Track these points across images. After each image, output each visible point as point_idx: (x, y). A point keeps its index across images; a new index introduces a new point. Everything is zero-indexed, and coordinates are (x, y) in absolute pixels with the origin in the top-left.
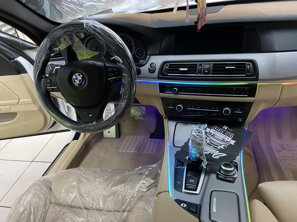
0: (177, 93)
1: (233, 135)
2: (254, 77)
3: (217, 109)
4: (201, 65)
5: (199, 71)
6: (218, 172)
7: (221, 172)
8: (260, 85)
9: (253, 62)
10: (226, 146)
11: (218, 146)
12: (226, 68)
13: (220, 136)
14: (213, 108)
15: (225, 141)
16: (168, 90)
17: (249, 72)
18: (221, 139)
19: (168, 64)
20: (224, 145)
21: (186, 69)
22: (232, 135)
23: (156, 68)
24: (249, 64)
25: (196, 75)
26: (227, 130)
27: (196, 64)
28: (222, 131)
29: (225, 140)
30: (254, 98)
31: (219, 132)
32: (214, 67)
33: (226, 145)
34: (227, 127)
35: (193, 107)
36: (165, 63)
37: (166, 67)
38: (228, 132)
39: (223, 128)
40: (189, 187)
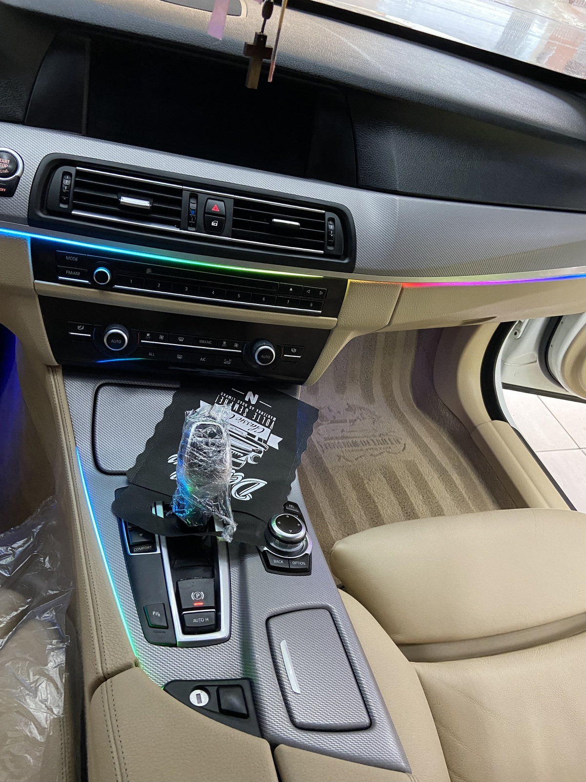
0: (109, 288)
1: (275, 419)
2: (344, 260)
3: (236, 345)
4: (194, 195)
5: (189, 218)
6: (266, 549)
7: (272, 544)
8: (355, 283)
9: (342, 214)
10: (261, 455)
11: (240, 456)
12: (275, 220)
13: (240, 425)
14: (225, 343)
15: (256, 439)
16: (70, 270)
17: (333, 245)
18: (245, 434)
19: (72, 170)
20: (253, 453)
21: (146, 203)
22: (272, 421)
23: (19, 178)
24: (333, 220)
25: (178, 230)
26: (257, 406)
27: (179, 192)
28: (245, 408)
29: (254, 436)
30: (336, 319)
31: (237, 412)
32: (236, 213)
33: (260, 452)
34: (257, 396)
35: (161, 337)
36: (55, 163)
37: (63, 181)
38: (260, 412)
39: (247, 399)
40: (195, 621)
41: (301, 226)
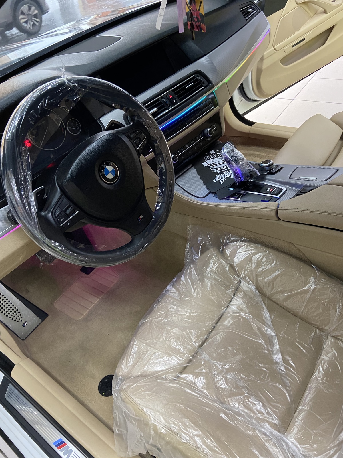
2: (210, 85)
3: (201, 136)
4: (162, 98)
5: (167, 105)
8: (215, 91)
12: (187, 87)
14: (197, 138)
17: (204, 83)
21: (156, 109)
24: (198, 76)
25: (167, 111)
27: (159, 100)
30: (218, 106)
32: (175, 94)
34: (213, 150)
35: (182, 150)
40: (275, 192)
41: (194, 83)
